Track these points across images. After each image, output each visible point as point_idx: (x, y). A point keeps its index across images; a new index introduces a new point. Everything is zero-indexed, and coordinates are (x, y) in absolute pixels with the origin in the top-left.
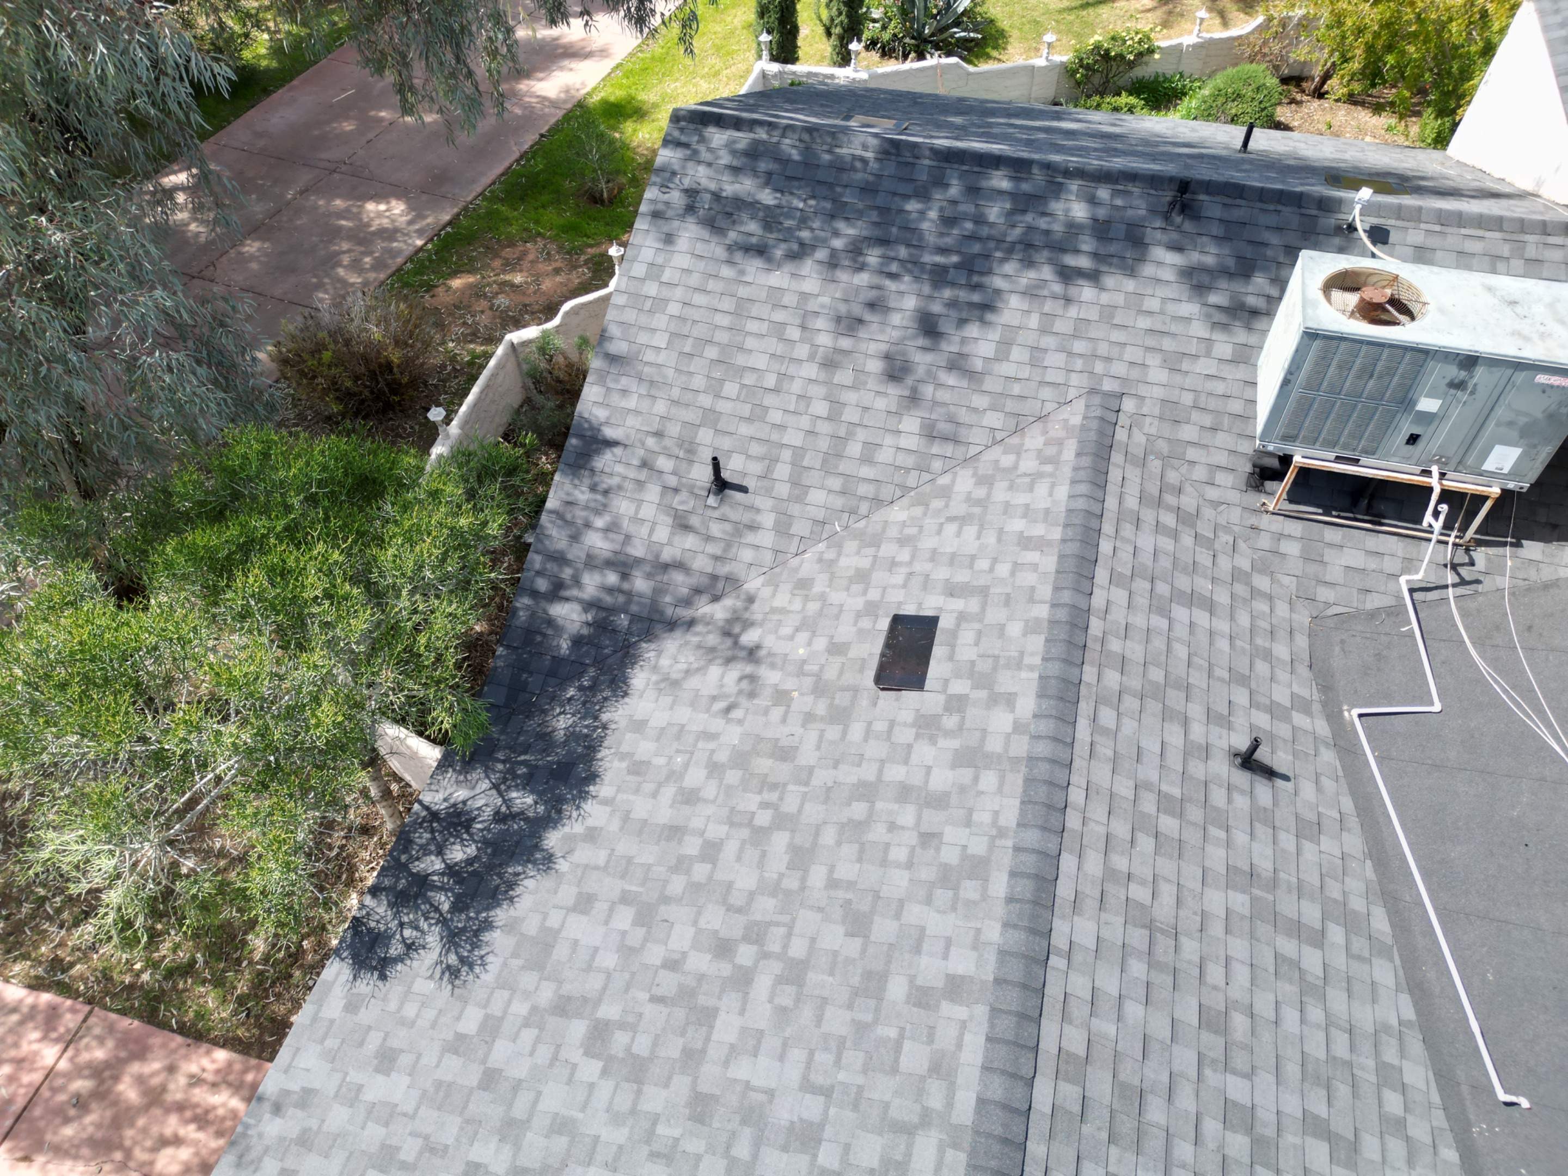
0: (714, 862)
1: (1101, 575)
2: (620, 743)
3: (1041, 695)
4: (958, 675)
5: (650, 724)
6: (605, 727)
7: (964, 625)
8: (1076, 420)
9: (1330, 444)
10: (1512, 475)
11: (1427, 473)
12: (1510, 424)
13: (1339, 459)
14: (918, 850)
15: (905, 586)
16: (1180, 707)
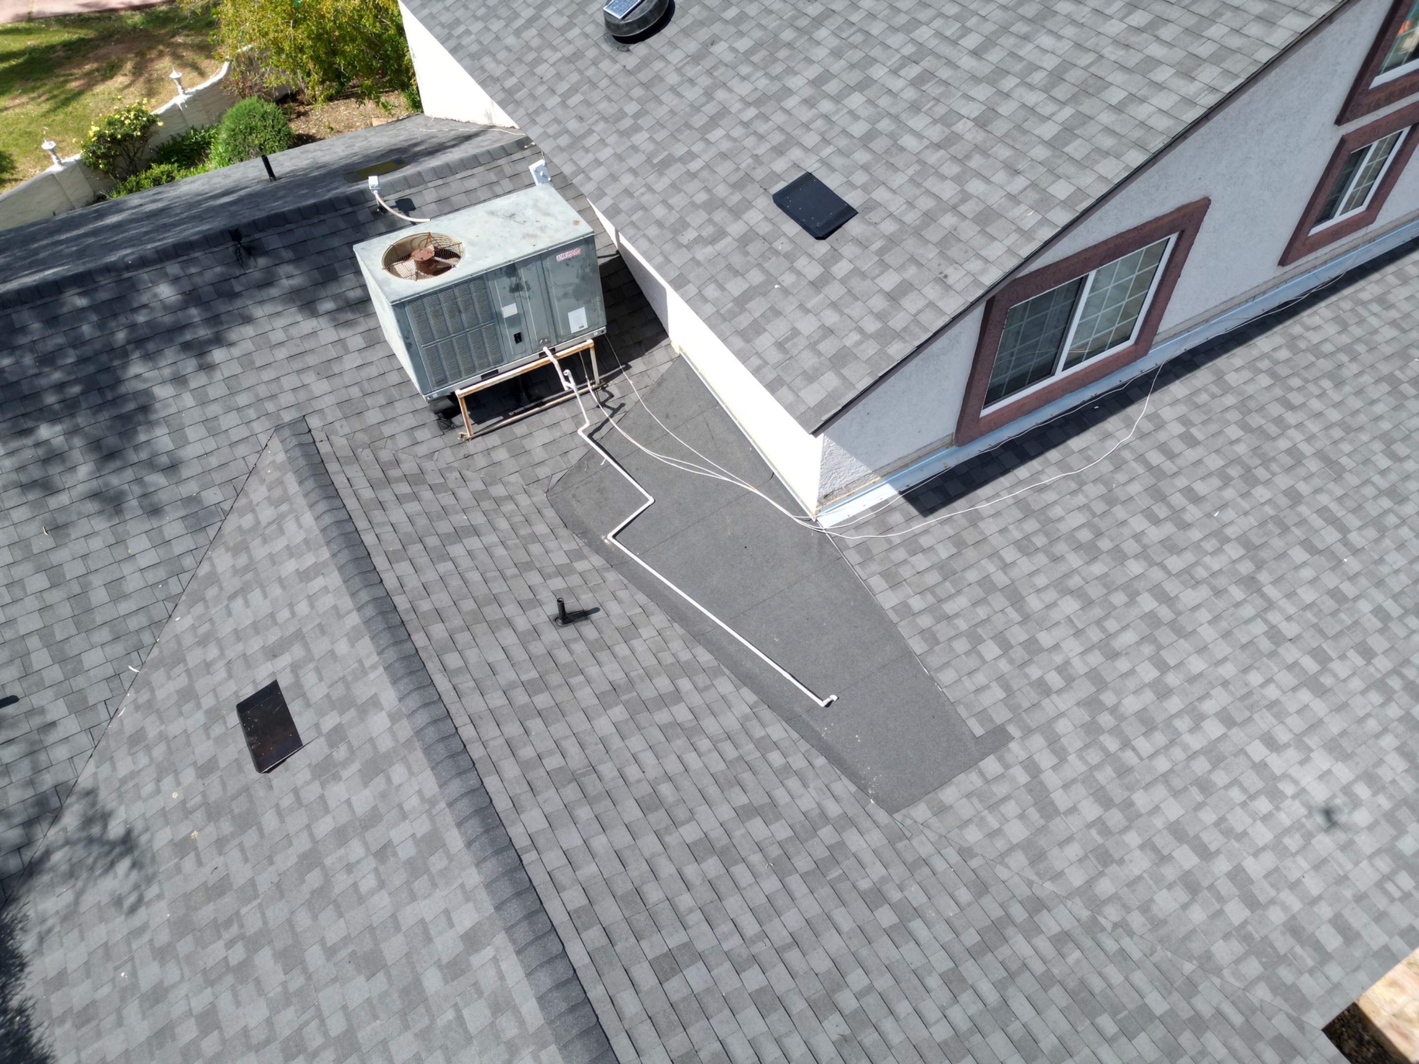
0: (218, 1027)
1: (380, 562)
2: (49, 1011)
3: (395, 682)
4: (322, 714)
5: (69, 970)
6: (21, 1011)
7: (301, 673)
8: (281, 457)
9: (471, 371)
10: (592, 325)
11: (543, 355)
12: (565, 295)
13: (485, 377)
14: (381, 868)
15: (230, 676)
16: (498, 615)
